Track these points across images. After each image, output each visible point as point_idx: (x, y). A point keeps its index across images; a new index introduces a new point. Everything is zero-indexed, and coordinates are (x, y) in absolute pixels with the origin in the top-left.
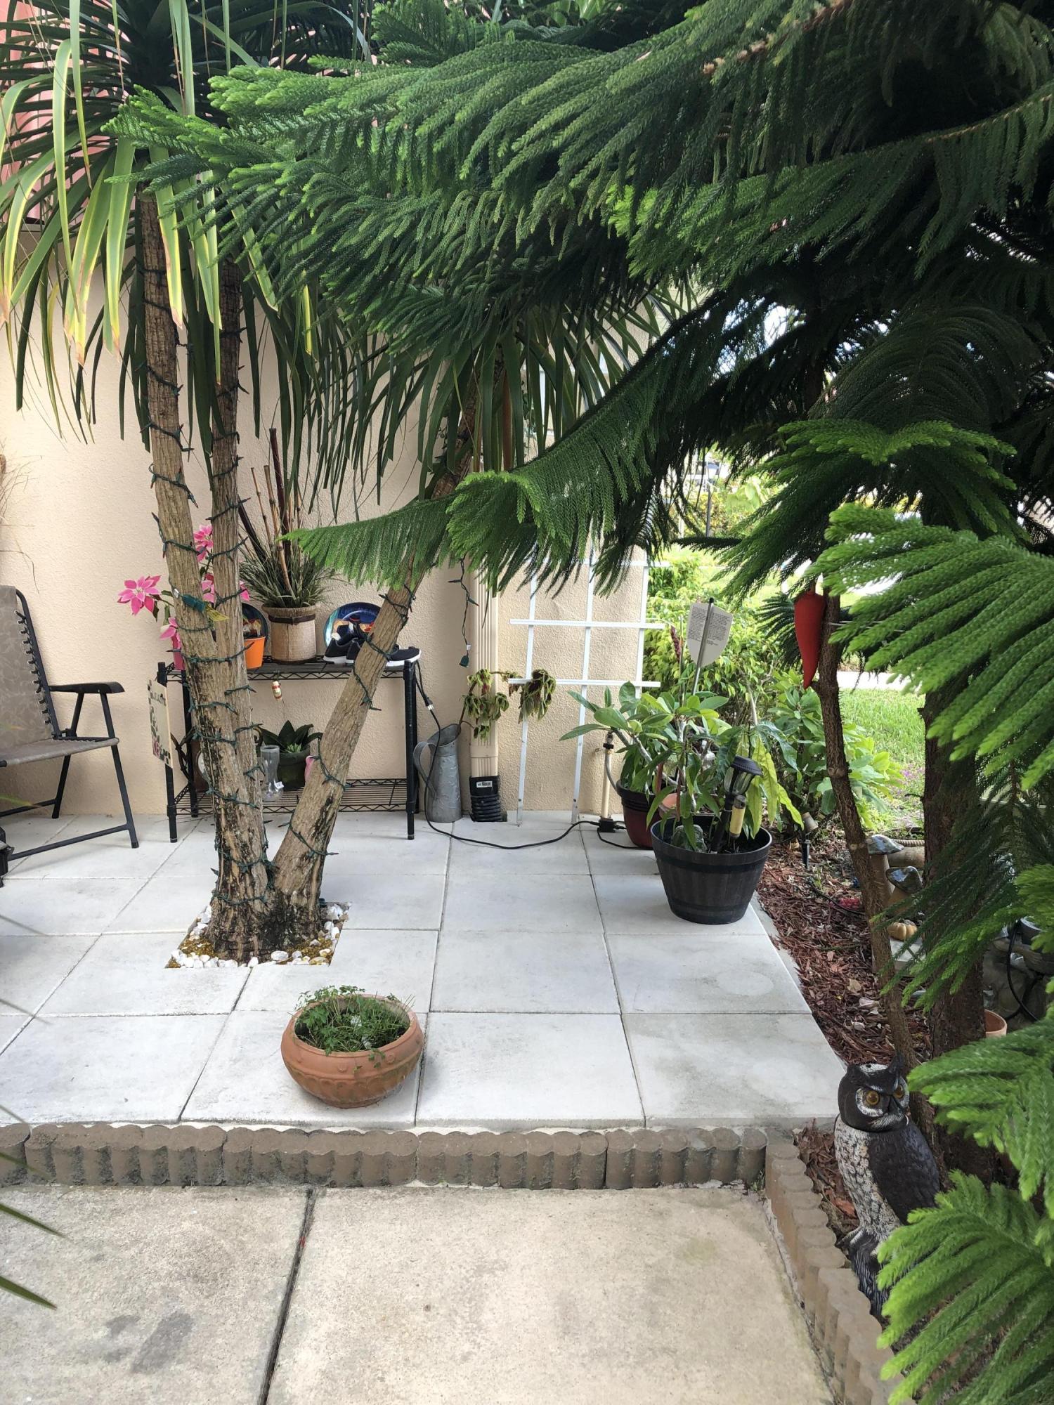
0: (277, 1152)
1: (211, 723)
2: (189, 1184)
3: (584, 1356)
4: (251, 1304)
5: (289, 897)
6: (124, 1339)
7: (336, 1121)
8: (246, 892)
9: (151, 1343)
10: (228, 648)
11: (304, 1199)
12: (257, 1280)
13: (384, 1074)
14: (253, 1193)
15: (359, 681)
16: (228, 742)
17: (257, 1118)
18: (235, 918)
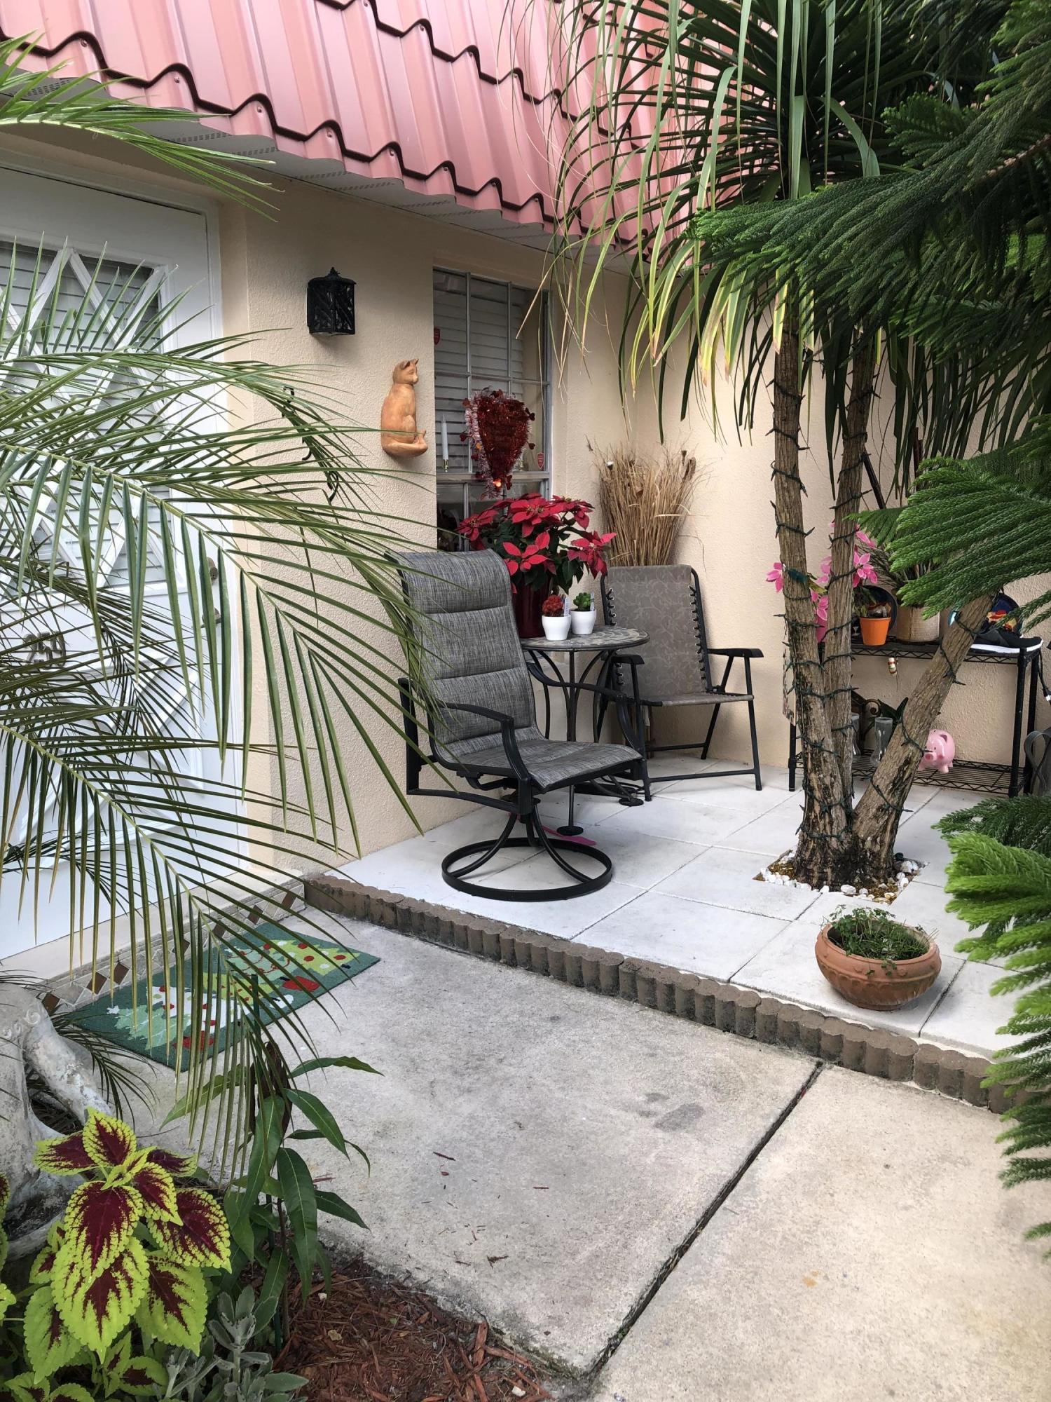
0: (796, 1023)
1: (805, 678)
2: (729, 1031)
3: (1013, 1245)
4: (749, 1117)
5: (864, 841)
6: (653, 1106)
7: (851, 1014)
8: (825, 829)
9: (672, 1115)
10: (836, 621)
11: (813, 1066)
12: (758, 1104)
13: (894, 984)
14: (775, 1051)
15: (945, 655)
16: (818, 696)
17: (788, 995)
18: (814, 849)
